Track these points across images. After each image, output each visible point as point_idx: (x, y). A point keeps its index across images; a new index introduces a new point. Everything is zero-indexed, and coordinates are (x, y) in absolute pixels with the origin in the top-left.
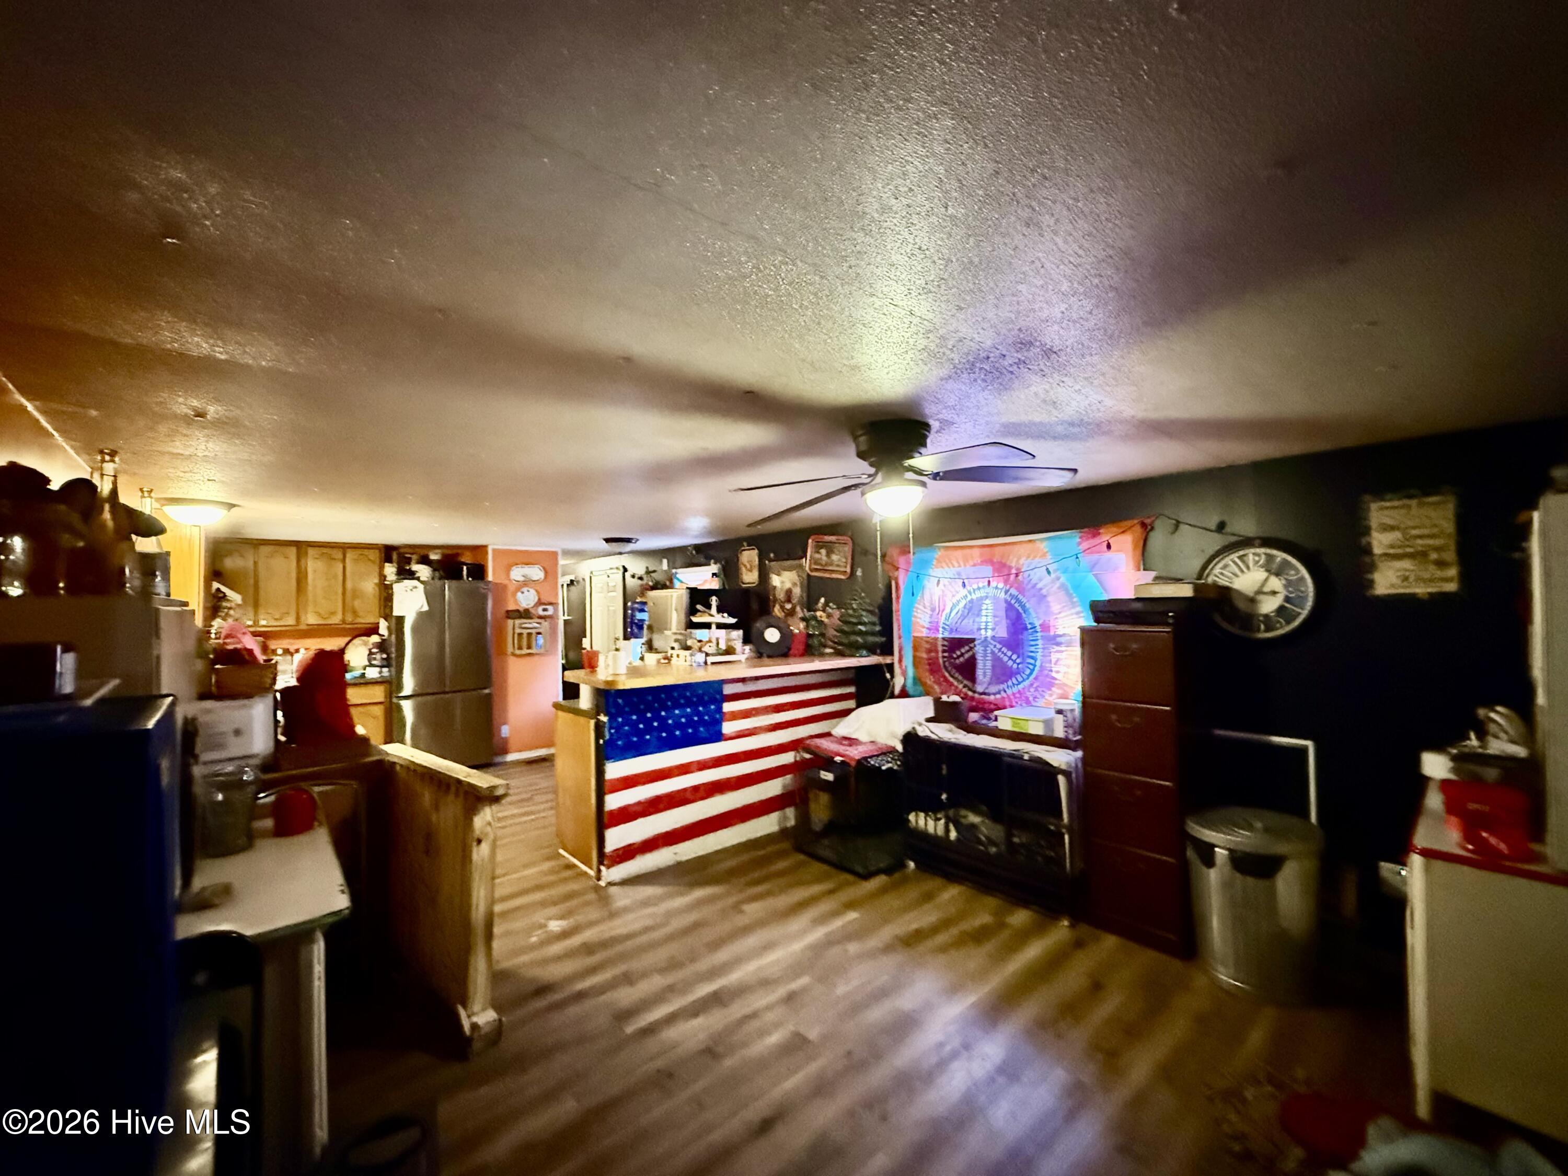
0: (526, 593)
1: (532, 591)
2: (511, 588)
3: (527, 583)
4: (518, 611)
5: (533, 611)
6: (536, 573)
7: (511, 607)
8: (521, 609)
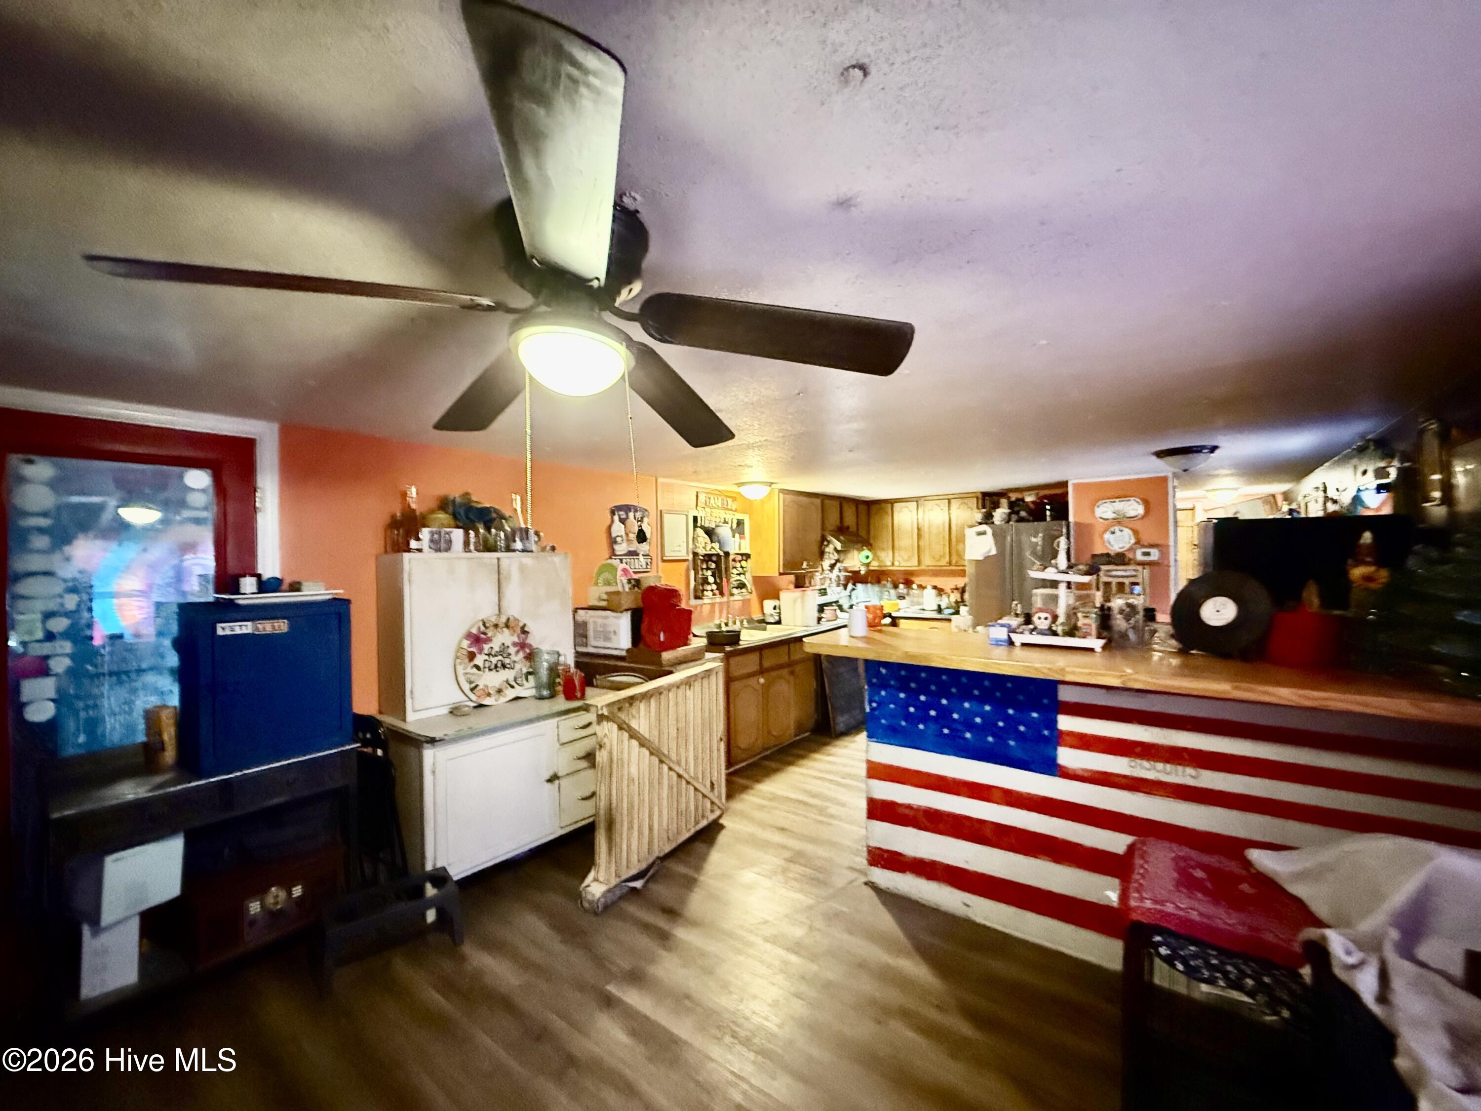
0: (1118, 533)
1: (1127, 532)
2: (1099, 529)
3: (1120, 521)
4: (1108, 555)
5: (1130, 555)
6: (1134, 508)
7: (1099, 550)
8: (1112, 553)
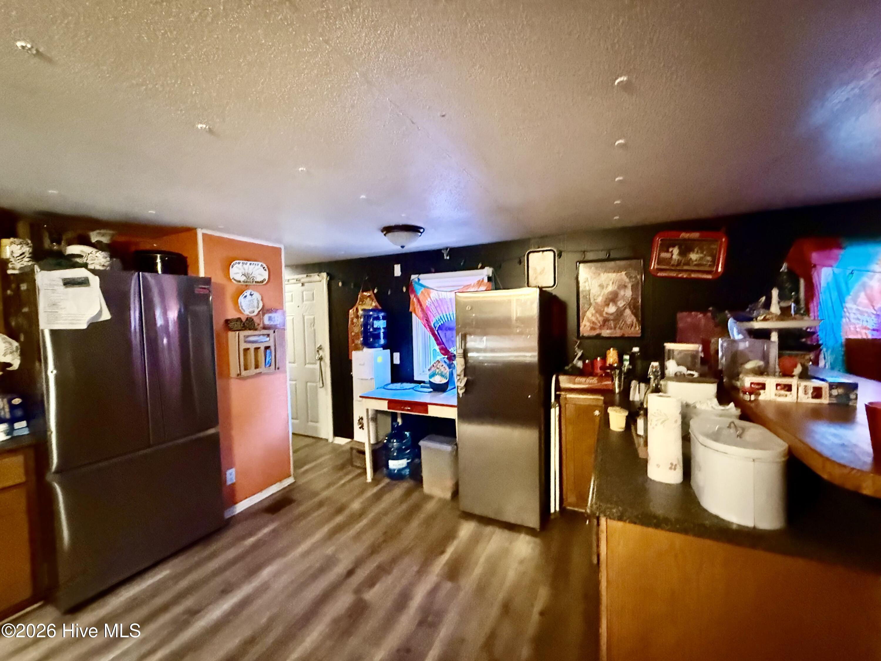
0: (249, 297)
1: (256, 295)
2: (230, 291)
3: (249, 284)
4: (239, 319)
5: (256, 320)
6: (259, 271)
7: (232, 314)
8: (244, 318)
